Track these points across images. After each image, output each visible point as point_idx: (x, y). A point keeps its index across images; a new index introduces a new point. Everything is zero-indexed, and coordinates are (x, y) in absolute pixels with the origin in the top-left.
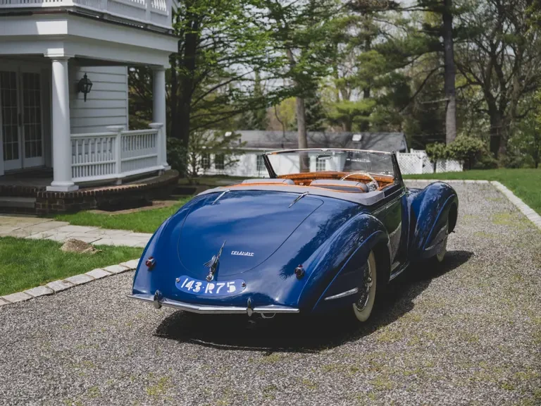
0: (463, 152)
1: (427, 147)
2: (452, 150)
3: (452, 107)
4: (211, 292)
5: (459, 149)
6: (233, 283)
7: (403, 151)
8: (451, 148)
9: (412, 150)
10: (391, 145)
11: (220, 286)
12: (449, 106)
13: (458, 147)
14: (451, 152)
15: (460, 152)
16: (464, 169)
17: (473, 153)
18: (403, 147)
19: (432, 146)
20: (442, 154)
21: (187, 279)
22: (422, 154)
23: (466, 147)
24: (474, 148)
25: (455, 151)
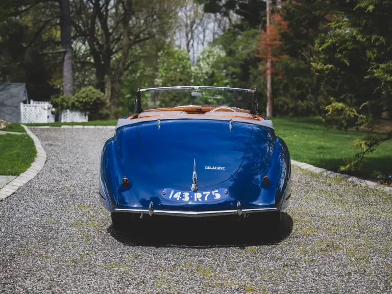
0: (89, 103)
1: (52, 98)
2: (77, 101)
3: (69, 59)
4: (200, 200)
5: (84, 101)
6: (217, 191)
7: (25, 102)
8: (76, 99)
9: (32, 101)
10: (14, 96)
11: (206, 194)
12: (66, 58)
13: (84, 98)
14: (77, 103)
15: (86, 103)
16: (89, 120)
17: (98, 104)
18: (25, 98)
19: (57, 97)
20: (67, 105)
21: (173, 192)
22: (46, 105)
23: (91, 99)
24: (98, 99)
25: (80, 102)
